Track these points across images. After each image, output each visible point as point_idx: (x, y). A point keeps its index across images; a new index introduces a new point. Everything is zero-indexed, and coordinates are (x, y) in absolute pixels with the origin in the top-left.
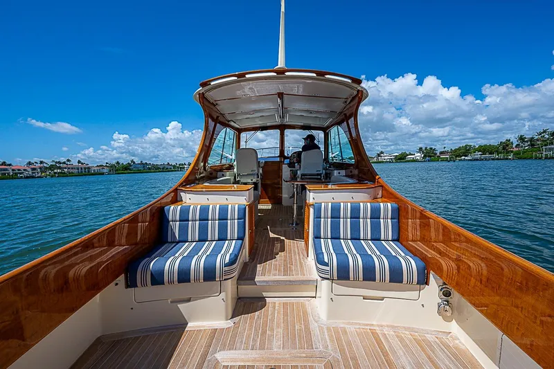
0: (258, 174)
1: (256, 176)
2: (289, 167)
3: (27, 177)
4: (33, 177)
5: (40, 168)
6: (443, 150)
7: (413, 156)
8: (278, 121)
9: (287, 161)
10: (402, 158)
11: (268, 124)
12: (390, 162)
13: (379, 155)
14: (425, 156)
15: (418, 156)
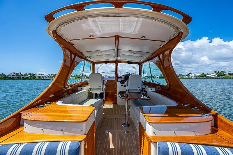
0: (103, 89)
1: (101, 90)
2: (121, 83)
3: (44, 79)
4: (46, 79)
5: (51, 76)
6: (230, 73)
7: (210, 76)
8: (114, 59)
9: (119, 80)
10: (203, 76)
11: (109, 60)
12: (196, 78)
13: (188, 75)
14: (218, 76)
15: (214, 75)
